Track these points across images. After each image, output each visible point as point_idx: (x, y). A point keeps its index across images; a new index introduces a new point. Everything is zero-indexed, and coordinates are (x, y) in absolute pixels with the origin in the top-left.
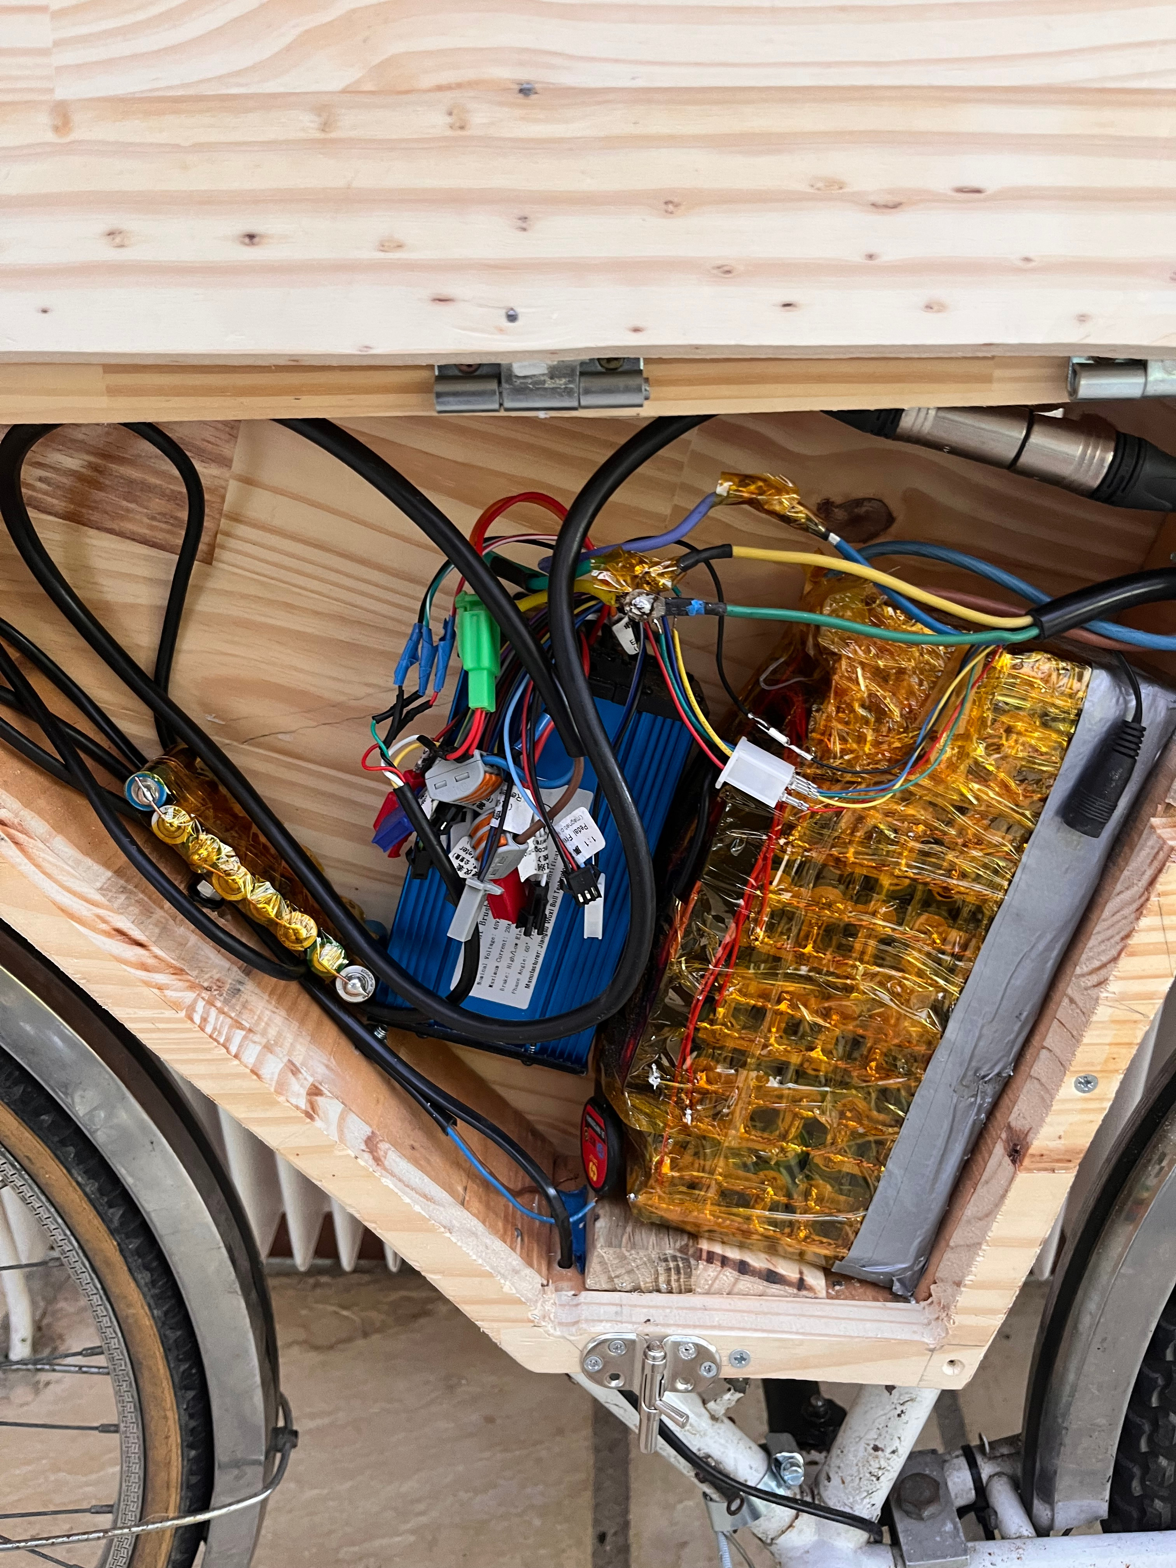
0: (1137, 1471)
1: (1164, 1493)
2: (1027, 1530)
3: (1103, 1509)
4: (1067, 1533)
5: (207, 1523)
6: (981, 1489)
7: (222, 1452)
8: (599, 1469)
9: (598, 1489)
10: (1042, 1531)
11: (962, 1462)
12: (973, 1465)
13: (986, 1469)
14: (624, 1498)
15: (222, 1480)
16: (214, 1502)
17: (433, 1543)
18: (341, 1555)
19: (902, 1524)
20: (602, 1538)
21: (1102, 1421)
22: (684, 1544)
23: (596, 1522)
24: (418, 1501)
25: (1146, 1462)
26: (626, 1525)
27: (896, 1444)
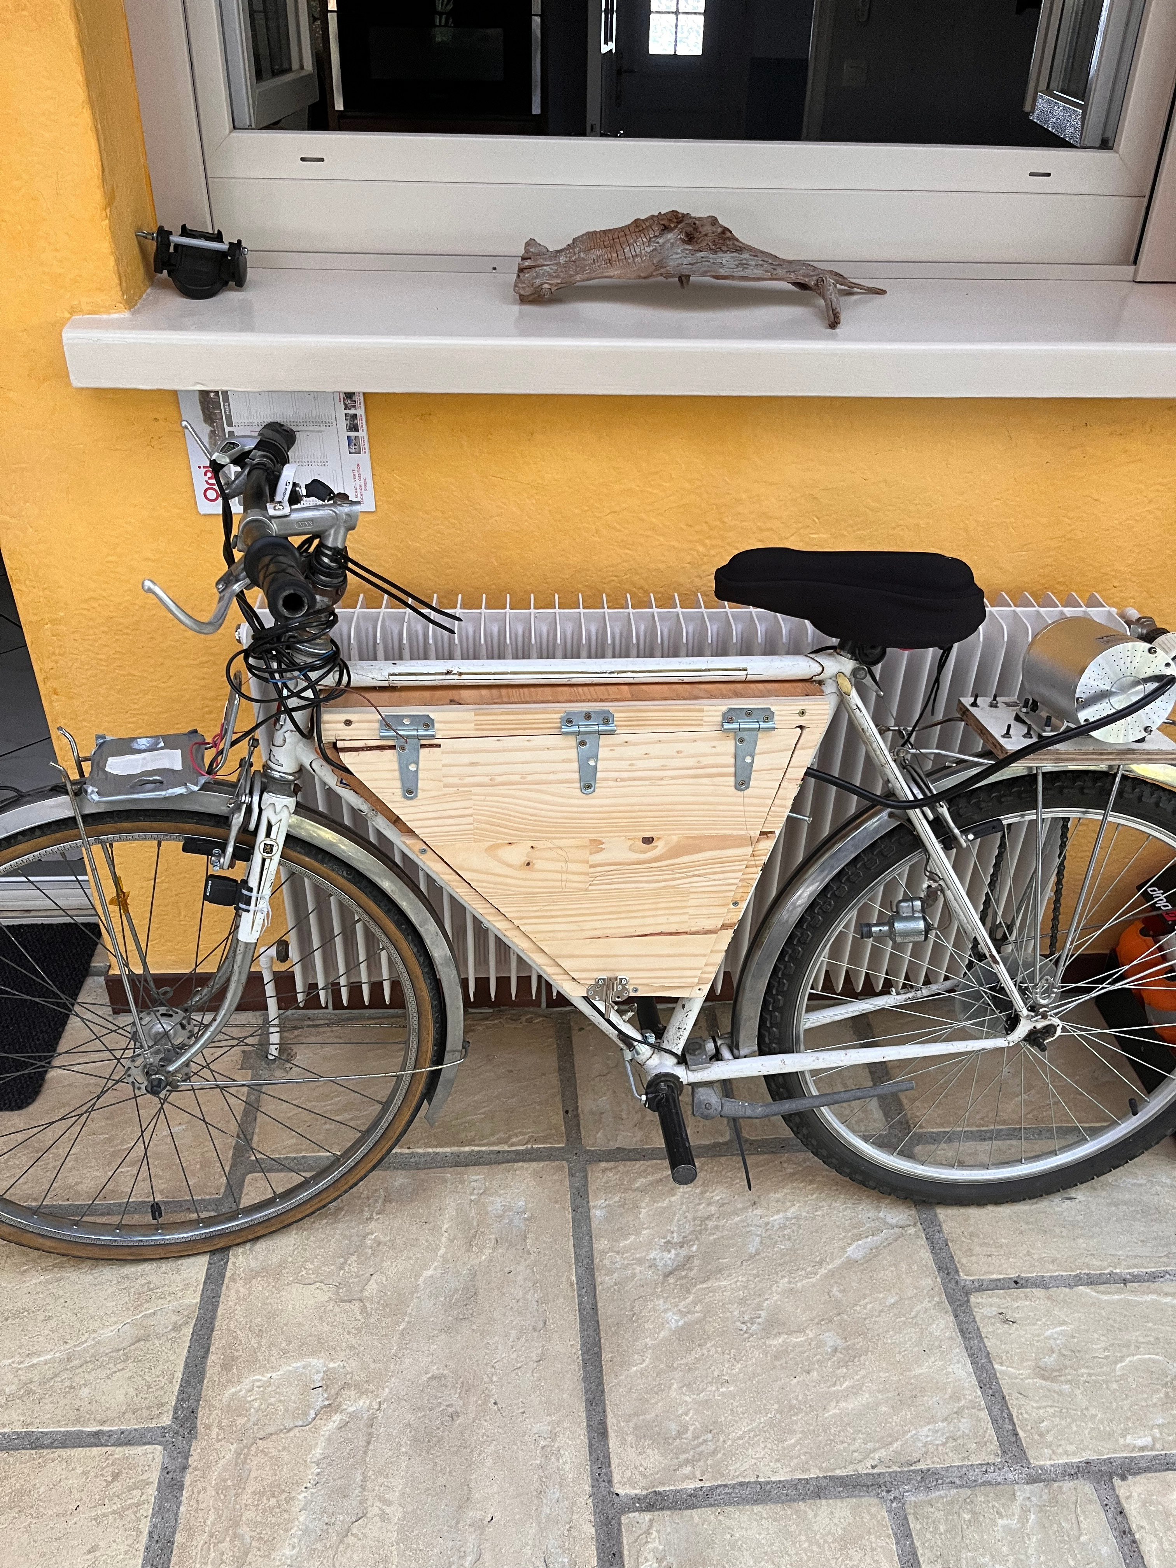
0: (767, 1034)
1: (776, 1041)
2: (731, 1057)
3: (756, 1048)
4: (745, 1057)
5: (441, 1069)
6: (717, 1048)
7: (449, 1046)
8: (563, 1088)
9: (563, 1095)
10: (735, 1058)
11: (711, 1040)
12: (715, 1042)
13: (719, 1042)
14: (575, 1098)
15: (447, 1056)
16: (445, 1061)
17: (493, 1117)
18: (453, 1123)
19: (688, 1057)
20: (567, 1112)
21: (752, 1015)
22: (603, 1113)
23: (563, 1106)
24: (484, 1102)
25: (769, 1030)
26: (577, 1107)
27: (685, 1026)
